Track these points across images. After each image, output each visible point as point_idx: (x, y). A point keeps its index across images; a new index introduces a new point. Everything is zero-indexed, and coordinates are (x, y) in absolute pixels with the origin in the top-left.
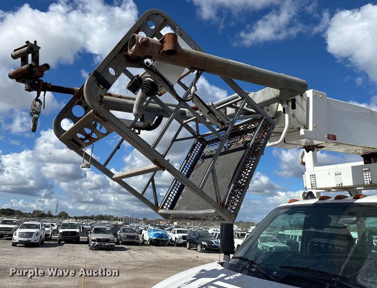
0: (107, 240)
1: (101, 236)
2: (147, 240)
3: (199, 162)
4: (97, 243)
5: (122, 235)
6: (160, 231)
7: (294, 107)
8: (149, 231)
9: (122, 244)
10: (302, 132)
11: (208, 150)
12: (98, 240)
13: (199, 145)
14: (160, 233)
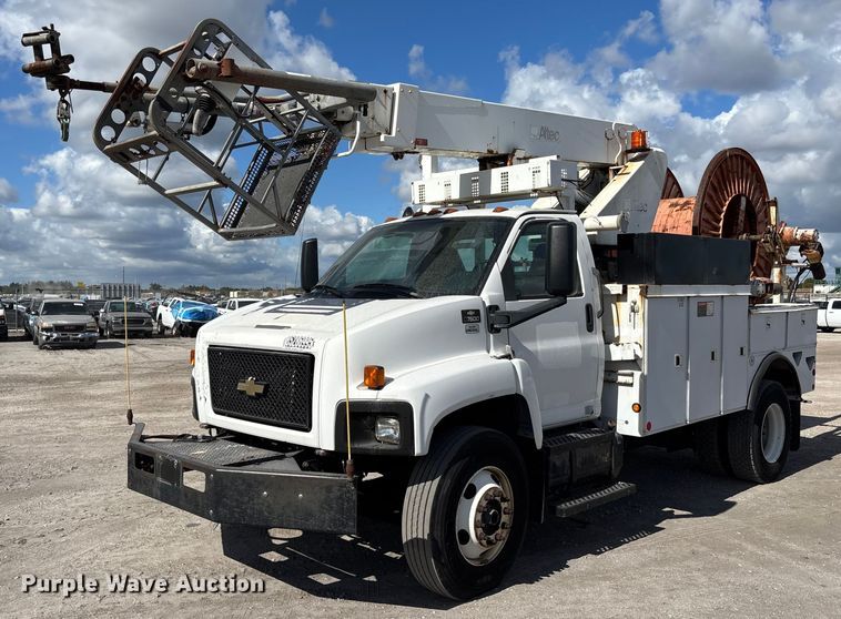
0: (79, 328)
1: (63, 320)
2: (171, 326)
3: (265, 173)
4: (55, 335)
5: (111, 316)
6: (199, 305)
7: (365, 114)
8: (175, 306)
9: (112, 336)
10: (382, 138)
11: (276, 158)
12: (58, 328)
13: (265, 152)
14: (200, 309)
